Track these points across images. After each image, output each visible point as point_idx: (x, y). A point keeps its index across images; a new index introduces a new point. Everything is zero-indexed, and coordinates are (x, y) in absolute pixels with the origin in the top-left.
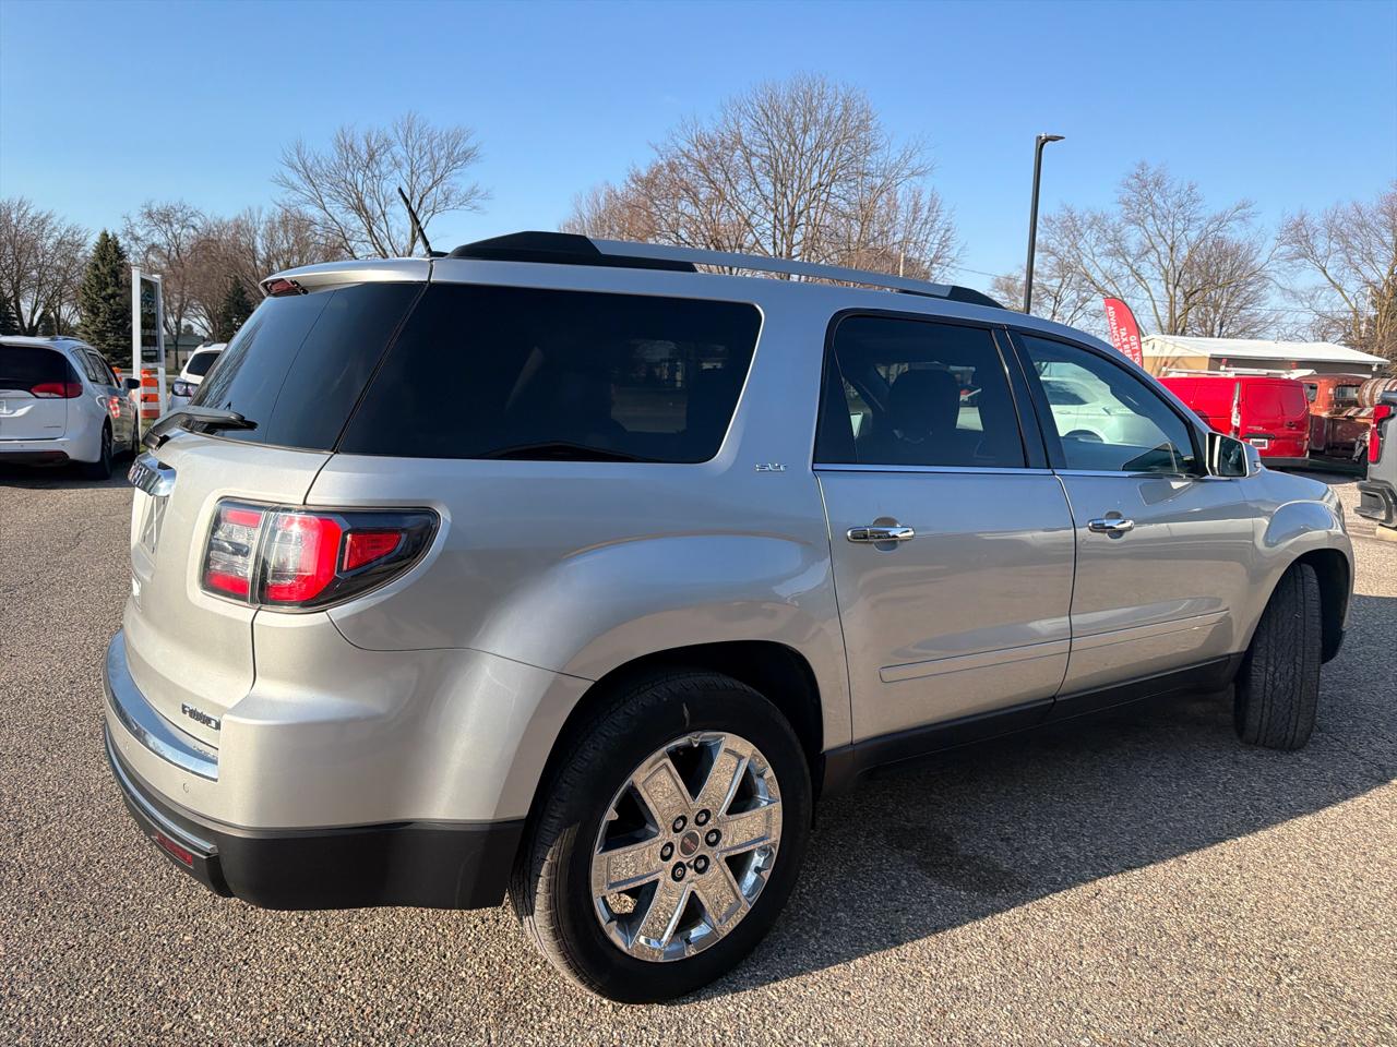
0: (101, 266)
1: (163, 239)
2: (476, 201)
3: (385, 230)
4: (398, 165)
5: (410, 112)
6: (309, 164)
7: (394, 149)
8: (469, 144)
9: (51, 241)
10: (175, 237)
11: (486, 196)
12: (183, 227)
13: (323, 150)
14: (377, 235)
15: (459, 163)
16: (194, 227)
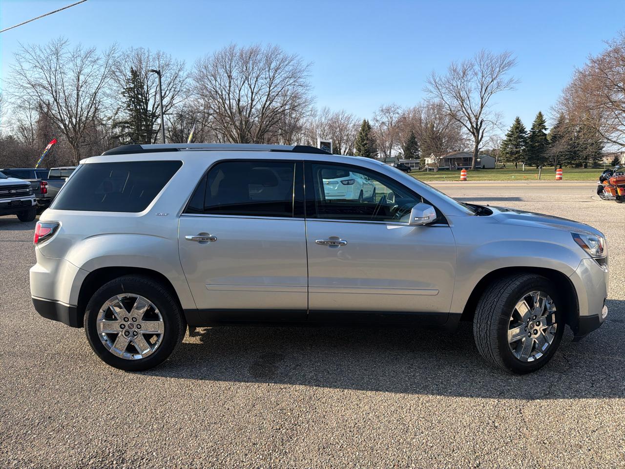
0: (363, 133)
1: (387, 119)
2: (512, 85)
3: (469, 104)
4: (476, 74)
5: (482, 50)
6: (437, 81)
7: (474, 67)
8: (511, 58)
9: (352, 125)
10: (391, 118)
11: (518, 82)
12: (394, 114)
13: (444, 74)
14: (465, 107)
15: (506, 68)
16: (398, 113)
